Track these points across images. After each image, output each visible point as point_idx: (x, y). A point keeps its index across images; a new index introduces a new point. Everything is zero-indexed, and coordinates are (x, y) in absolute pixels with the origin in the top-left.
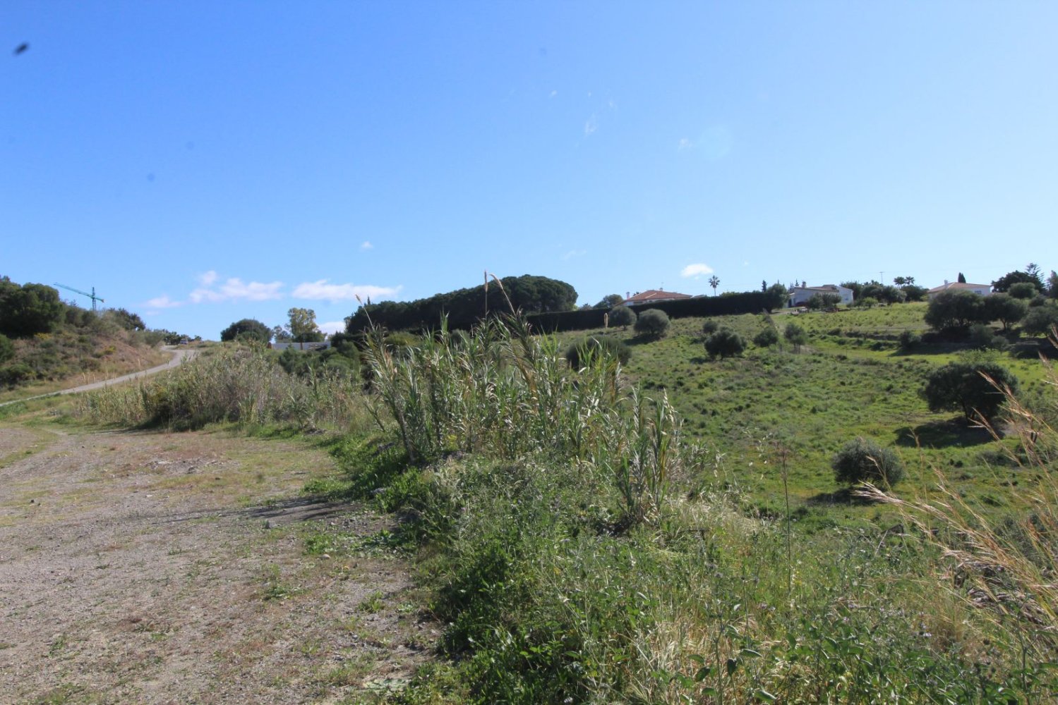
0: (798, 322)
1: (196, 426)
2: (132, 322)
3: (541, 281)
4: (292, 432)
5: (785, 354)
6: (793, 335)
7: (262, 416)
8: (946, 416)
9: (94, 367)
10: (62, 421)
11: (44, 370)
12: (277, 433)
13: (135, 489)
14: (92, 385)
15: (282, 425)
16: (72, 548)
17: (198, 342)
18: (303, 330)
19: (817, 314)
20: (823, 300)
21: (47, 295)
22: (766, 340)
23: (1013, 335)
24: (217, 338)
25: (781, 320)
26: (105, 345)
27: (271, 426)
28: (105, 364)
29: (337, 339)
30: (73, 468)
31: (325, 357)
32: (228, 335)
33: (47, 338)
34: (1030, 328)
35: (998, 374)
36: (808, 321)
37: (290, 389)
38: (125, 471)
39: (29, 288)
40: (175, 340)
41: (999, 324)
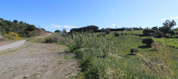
0: (126, 32)
1: (51, 43)
2: (44, 30)
3: (94, 26)
4: (63, 44)
5: (125, 36)
6: (126, 34)
7: (59, 42)
8: (145, 45)
9: (39, 35)
10: (35, 42)
11: (33, 35)
12: (61, 44)
13: (44, 50)
14: (39, 37)
15: (62, 43)
16: (37, 57)
17: (52, 33)
18: (65, 31)
19: (129, 31)
20: (130, 30)
21: (34, 26)
22: (122, 34)
23: (154, 35)
24: (54, 32)
25: (124, 32)
26: (40, 32)
27: (60, 43)
28: (40, 35)
29: (69, 33)
30: (37, 47)
31: (67, 35)
32: (55, 32)
33: (34, 31)
34: (156, 34)
35: (152, 40)
36: (128, 32)
37: (63, 39)
38: (43, 48)
39: (31, 25)
40: (49, 32)
41: (152, 33)
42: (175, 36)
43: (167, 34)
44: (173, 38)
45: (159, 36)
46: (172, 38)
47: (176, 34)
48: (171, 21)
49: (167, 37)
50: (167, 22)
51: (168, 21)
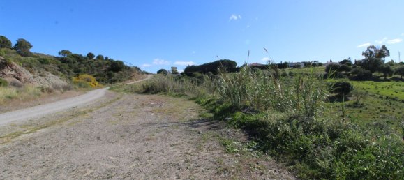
0: (292, 71)
1: (156, 93)
2: (138, 69)
3: (229, 61)
4: (181, 96)
5: (289, 79)
6: (291, 74)
7: (171, 90)
8: (334, 95)
9: (131, 79)
10: (125, 91)
11: (121, 79)
12: (176, 96)
13: (147, 112)
14: (130, 83)
15: (177, 93)
17: (152, 74)
18: (174, 71)
19: (296, 69)
20: (297, 66)
21: (121, 63)
22: (284, 75)
23: (348, 75)
24: (156, 73)
25: (287, 70)
26: (133, 74)
27: (174, 94)
28: (133, 78)
29: (182, 74)
30: (129, 104)
31: (180, 78)
32: (159, 72)
33: (121, 72)
34: (353, 73)
35: (348, 85)
36: (294, 71)
37: (178, 85)
38: (143, 105)
39: (117, 61)
40: (147, 73)
41: (344, 72)
42: (393, 76)
43: (375, 74)
44: (389, 80)
45: (361, 78)
46: (386, 80)
47: (395, 74)
48: (380, 48)
49: (377, 79)
50: (372, 50)
51: (373, 47)
